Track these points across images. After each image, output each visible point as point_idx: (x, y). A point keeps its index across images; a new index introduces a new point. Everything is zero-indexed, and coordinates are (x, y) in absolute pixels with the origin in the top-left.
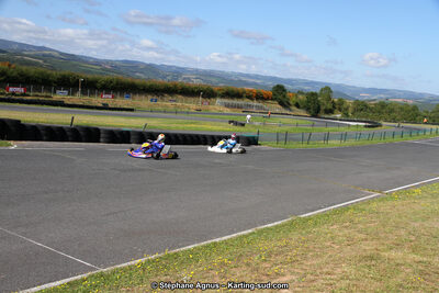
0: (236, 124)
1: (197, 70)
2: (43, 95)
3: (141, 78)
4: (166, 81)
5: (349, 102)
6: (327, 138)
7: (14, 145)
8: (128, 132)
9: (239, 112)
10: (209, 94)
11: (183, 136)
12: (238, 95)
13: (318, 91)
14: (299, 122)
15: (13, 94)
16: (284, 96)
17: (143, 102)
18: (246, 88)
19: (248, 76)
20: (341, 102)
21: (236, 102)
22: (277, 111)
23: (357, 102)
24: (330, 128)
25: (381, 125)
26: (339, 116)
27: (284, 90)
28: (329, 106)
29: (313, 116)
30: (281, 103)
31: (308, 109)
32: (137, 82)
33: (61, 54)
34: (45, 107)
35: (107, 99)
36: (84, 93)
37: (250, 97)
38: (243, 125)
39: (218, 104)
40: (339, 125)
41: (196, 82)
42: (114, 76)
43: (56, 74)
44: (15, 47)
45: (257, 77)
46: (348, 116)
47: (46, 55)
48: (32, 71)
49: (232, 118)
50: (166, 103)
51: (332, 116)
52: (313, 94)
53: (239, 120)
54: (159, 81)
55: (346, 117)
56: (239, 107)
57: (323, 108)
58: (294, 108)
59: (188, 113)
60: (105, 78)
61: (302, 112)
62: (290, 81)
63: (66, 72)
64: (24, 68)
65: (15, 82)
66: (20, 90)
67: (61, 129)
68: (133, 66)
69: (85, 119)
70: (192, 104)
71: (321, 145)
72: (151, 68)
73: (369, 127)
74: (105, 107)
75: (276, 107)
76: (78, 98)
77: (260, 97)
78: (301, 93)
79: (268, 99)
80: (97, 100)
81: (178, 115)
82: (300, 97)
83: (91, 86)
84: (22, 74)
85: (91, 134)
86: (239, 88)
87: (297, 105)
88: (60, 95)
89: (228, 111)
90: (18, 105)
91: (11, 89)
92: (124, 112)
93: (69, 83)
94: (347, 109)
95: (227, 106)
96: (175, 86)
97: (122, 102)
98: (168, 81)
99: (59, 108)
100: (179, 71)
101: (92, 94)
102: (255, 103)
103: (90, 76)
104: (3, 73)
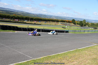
0: (63, 28)
1: (55, 16)
2: (22, 21)
3: (43, 18)
4: (48, 18)
5: (90, 23)
6: (84, 31)
7: (16, 32)
8: (40, 29)
9: (64, 25)
10: (58, 21)
12: (64, 22)
13: (82, 21)
14: (78, 28)
15: (16, 21)
16: (75, 22)
17: (43, 23)
18: (66, 20)
19: (66, 17)
20: (88, 23)
22: (73, 25)
23: (92, 23)
24: (85, 29)
25: (97, 29)
26: (87, 26)
27: (75, 20)
28: (85, 24)
29: (81, 26)
30: (74, 23)
31: (80, 25)
32: (42, 18)
33: (26, 12)
34: (22, 24)
35: (35, 22)
36: (31, 21)
37: (67, 22)
38: (65, 28)
39: (60, 23)
40: (87, 28)
41: (55, 19)
42: (37, 17)
43: (25, 17)
44: (17, 11)
45: (68, 17)
46: (89, 26)
47: (23, 13)
48: (20, 16)
49: (63, 27)
50: (48, 23)
51: (86, 26)
52: (81, 21)
53: (64, 27)
54: (47, 18)
55: (89, 27)
56: (64, 24)
57: (83, 24)
58: (77, 24)
59: (53, 25)
60: (35, 18)
61: (79, 25)
62: (76, 18)
63: (27, 16)
64: (18, 15)
65: (16, 18)
68: (41, 15)
69: (31, 26)
70: (54, 23)
71: (83, 33)
72: (45, 15)
73: (94, 29)
74: (35, 24)
75: (73, 24)
76: (29, 22)
77: (69, 22)
78: (78, 21)
79: (71, 22)
80: (33, 22)
81: (51, 26)
82: (78, 22)
83: (32, 19)
84: (18, 17)
86: (64, 20)
87: (78, 24)
88: (26, 21)
90: (17, 23)
91: (15, 20)
92: (39, 25)
93: (27, 19)
94: (89, 25)
95: (62, 24)
96: (50, 19)
97: (38, 23)
98: (49, 18)
99: (25, 24)
100: (51, 16)
101: (32, 21)
102: (68, 23)
103: (32, 17)
104: (14, 17)
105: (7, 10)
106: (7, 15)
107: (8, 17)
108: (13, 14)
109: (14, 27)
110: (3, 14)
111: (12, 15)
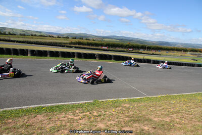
0: (194, 60)
1: (182, 43)
2: (137, 51)
9: (196, 56)
10: (185, 51)
11: (176, 63)
12: (196, 51)
17: (164, 53)
21: (195, 53)
32: (163, 47)
35: (154, 52)
36: (147, 50)
39: (188, 54)
41: (181, 47)
42: (156, 45)
43: (141, 45)
48: (135, 44)
49: (193, 58)
50: (171, 53)
53: (196, 59)
54: (169, 47)
56: (196, 55)
59: (178, 56)
60: (154, 46)
63: (143, 45)
64: (133, 44)
65: (130, 47)
66: (131, 49)
67: (141, 59)
68: (162, 43)
69: (147, 57)
70: (179, 54)
72: (167, 43)
74: (153, 54)
76: (146, 52)
80: (151, 52)
81: (174, 57)
83: (149, 48)
84: (132, 46)
85: (149, 61)
86: (197, 49)
88: (141, 51)
89: (191, 56)
90: (131, 53)
93: (143, 47)
95: (192, 54)
96: (174, 48)
97: (158, 52)
98: (172, 47)
99: (141, 54)
100: (176, 44)
101: (150, 50)
103: (149, 46)
104: (128, 45)
106: (121, 43)
107: (121, 46)
108: (126, 42)
109: (127, 57)
110: (117, 43)
111: (125, 44)
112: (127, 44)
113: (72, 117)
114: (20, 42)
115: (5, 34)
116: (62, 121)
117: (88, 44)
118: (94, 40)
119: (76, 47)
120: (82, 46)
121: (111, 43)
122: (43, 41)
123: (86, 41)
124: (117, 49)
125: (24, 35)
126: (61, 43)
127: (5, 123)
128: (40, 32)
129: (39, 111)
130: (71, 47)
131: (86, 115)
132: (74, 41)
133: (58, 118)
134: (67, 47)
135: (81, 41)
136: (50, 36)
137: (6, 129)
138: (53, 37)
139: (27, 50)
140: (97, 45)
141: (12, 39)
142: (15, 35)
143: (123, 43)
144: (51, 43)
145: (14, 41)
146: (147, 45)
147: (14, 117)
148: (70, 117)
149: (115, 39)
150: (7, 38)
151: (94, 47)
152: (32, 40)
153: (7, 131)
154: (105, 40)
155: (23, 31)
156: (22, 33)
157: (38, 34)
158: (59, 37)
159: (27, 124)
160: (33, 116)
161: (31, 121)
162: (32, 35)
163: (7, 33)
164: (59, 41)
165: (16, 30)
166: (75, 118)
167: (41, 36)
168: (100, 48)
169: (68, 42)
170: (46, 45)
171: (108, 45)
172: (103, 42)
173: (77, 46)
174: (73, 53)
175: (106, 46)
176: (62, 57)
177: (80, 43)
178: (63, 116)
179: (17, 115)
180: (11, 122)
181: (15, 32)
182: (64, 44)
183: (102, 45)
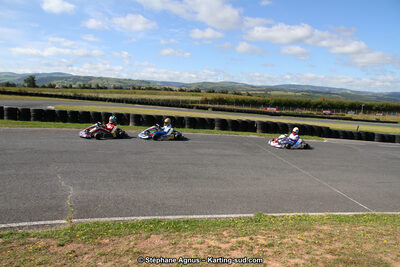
2: (340, 114)
7: (326, 140)
8: (394, 136)
34: (342, 121)
35: (379, 116)
36: (365, 113)
42: (384, 102)
43: (349, 101)
47: (345, 95)
48: (334, 100)
60: (378, 103)
63: (354, 101)
64: (331, 100)
65: (326, 108)
66: (329, 112)
67: (351, 132)
69: (365, 128)
74: (378, 121)
76: (361, 116)
80: (372, 117)
83: (369, 109)
84: (330, 104)
85: (369, 136)
88: (350, 114)
90: (327, 119)
91: (324, 112)
92: (391, 124)
93: (355, 108)
97: (389, 117)
99: (349, 121)
101: (369, 113)
103: (368, 103)
104: (320, 103)
105: (306, 89)
106: (304, 100)
107: (307, 105)
108: (317, 97)
109: (320, 128)
110: (296, 99)
111: (314, 100)
112: (319, 100)
113: (217, 244)
114: (114, 101)
115: (90, 88)
116: (196, 249)
117: (238, 103)
118: (249, 95)
119: (214, 109)
120: (226, 107)
121: (284, 99)
122: (153, 97)
123: (233, 97)
124: (298, 111)
125: (121, 88)
126: (185, 102)
127: (99, 244)
128: (148, 82)
129: (155, 227)
130: (206, 109)
131: (243, 242)
132: (210, 97)
133: (190, 244)
134: (198, 108)
135: (225, 96)
136: (166, 89)
137: (102, 255)
138: (171, 90)
139: (128, 115)
140: (255, 103)
141: (101, 96)
142: (106, 88)
143: (308, 99)
144: (169, 101)
145: (104, 100)
146: (365, 103)
147: (112, 234)
148: (212, 243)
149: (292, 91)
150: (94, 95)
151: (250, 109)
152: (134, 97)
153: (103, 258)
154: (272, 93)
155: (119, 81)
156: (118, 85)
157: (144, 86)
158: (181, 90)
159: (135, 250)
160: (144, 235)
161: (142, 245)
162: (134, 88)
163: (93, 86)
164: (181, 97)
165: (108, 79)
166: (223, 246)
167: (150, 89)
168: (261, 109)
169: (199, 98)
170: (159, 105)
171: (279, 104)
172: (267, 98)
173: (217, 106)
174: (212, 120)
175: (274, 105)
176: (190, 127)
177: (222, 101)
178: (200, 240)
179: (117, 231)
180: (107, 244)
181: (106, 84)
182: (192, 102)
183: (266, 104)
